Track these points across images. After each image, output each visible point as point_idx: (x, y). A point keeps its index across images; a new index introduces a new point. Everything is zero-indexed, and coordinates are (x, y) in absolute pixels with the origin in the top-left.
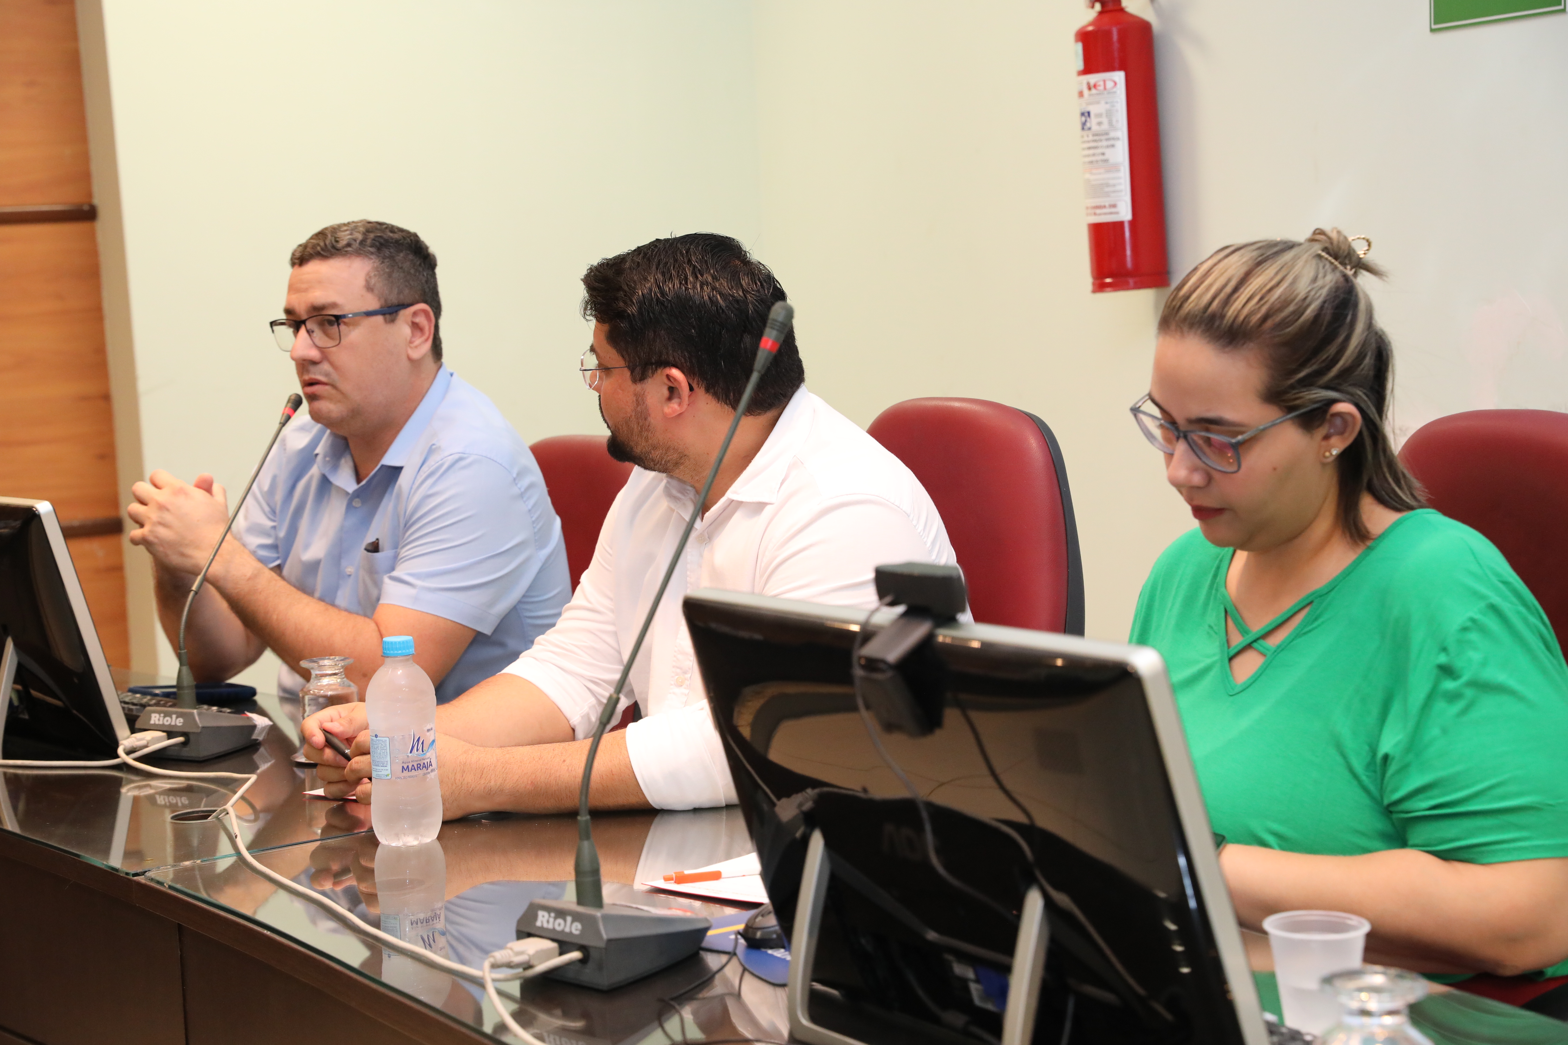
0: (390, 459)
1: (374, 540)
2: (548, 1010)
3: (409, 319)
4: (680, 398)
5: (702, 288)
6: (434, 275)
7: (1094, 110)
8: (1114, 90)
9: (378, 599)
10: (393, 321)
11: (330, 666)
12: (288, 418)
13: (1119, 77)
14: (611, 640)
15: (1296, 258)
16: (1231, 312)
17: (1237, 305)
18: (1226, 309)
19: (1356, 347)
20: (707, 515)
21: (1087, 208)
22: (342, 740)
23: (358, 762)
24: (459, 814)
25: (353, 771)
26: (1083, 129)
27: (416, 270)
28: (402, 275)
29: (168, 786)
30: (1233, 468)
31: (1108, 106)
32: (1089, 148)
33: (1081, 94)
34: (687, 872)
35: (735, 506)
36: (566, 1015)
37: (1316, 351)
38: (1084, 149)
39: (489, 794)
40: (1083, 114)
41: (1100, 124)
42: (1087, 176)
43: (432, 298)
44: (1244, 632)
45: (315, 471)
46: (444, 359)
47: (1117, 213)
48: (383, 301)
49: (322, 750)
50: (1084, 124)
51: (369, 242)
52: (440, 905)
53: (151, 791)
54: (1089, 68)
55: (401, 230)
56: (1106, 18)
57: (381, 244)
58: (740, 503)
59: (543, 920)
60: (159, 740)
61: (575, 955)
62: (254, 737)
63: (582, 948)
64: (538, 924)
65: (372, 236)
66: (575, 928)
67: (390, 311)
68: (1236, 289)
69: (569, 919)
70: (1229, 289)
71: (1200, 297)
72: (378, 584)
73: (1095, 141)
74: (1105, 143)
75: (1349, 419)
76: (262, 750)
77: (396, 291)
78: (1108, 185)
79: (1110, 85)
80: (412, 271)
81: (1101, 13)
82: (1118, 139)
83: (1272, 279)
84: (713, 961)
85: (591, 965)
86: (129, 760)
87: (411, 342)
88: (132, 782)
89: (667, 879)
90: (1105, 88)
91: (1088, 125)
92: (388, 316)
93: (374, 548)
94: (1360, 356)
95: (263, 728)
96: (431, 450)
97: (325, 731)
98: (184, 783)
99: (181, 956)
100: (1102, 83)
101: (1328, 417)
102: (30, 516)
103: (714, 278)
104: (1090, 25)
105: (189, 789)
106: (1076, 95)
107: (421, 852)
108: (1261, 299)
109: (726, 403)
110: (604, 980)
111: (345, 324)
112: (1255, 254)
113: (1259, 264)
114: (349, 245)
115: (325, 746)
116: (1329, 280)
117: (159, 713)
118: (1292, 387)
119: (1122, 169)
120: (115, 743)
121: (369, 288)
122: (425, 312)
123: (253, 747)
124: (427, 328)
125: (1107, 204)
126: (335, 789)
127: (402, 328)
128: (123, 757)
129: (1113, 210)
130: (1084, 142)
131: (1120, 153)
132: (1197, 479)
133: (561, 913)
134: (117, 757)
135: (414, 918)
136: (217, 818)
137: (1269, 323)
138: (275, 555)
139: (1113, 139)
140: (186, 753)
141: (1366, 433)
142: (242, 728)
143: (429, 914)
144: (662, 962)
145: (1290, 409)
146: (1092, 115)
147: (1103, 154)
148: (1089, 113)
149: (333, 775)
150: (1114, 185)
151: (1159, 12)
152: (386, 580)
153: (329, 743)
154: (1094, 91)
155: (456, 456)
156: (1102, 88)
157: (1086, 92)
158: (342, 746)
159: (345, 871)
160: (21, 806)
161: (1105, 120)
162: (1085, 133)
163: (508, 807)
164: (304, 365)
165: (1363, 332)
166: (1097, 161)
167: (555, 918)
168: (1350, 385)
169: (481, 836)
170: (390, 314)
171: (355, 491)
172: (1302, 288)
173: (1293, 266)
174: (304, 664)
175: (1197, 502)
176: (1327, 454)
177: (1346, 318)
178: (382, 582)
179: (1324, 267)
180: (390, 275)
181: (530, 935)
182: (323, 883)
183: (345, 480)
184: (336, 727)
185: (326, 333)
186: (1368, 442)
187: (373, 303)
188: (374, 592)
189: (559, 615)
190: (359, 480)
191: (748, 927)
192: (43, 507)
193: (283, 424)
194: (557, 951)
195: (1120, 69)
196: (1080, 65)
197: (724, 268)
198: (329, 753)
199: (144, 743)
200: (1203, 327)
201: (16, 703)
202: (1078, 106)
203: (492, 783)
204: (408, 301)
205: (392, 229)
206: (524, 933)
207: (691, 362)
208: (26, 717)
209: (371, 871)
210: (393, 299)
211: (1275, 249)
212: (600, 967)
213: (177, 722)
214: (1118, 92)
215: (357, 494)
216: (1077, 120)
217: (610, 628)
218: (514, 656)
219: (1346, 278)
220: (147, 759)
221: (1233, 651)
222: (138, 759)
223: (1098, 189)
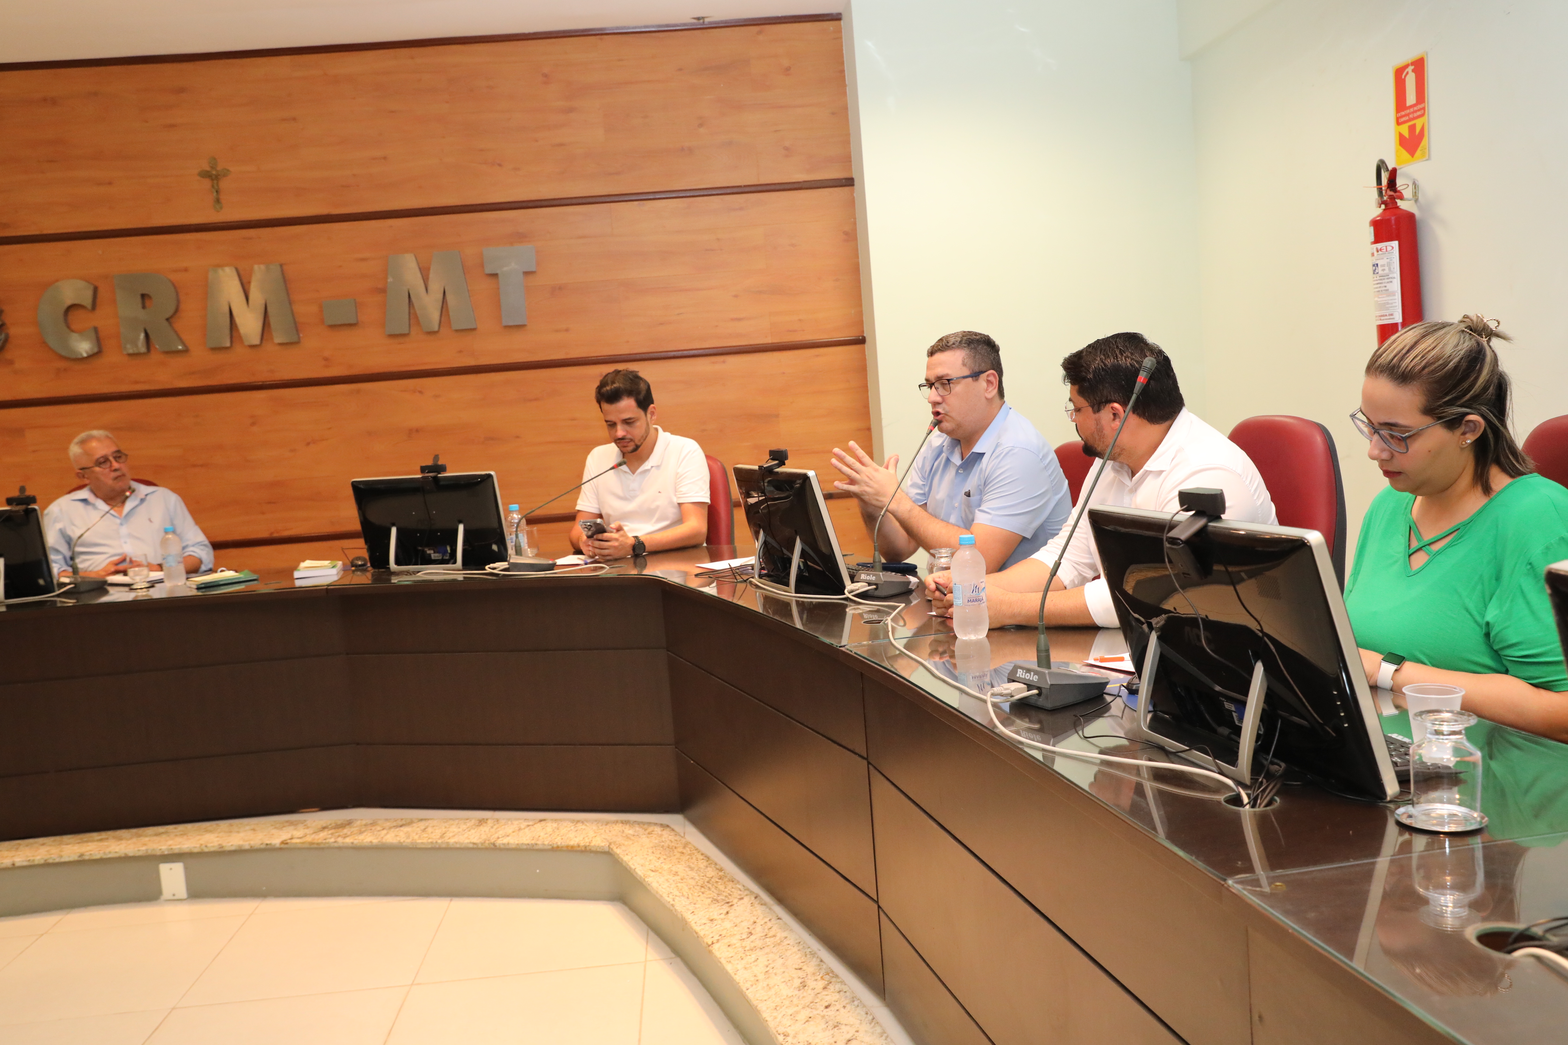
0: (977, 449)
1: (967, 490)
2: (1022, 720)
3: (985, 379)
4: (1120, 418)
5: (1125, 359)
6: (998, 355)
7: (1380, 263)
8: (1392, 251)
9: (973, 520)
10: (977, 380)
11: (945, 553)
12: (931, 431)
13: (1395, 244)
14: (1085, 542)
15: (1446, 334)
16: (1404, 364)
17: (1408, 360)
18: (1401, 362)
19: (1482, 383)
20: (1134, 478)
21: (1376, 316)
22: (944, 588)
23: (949, 596)
24: (998, 625)
25: (947, 601)
26: (1374, 273)
27: (988, 354)
28: (980, 356)
29: (869, 609)
30: (1405, 451)
31: (1388, 260)
32: (1378, 284)
33: (1373, 255)
34: (1106, 657)
35: (1148, 473)
36: (1031, 721)
37: (1455, 386)
38: (1374, 284)
39: (1014, 616)
40: (1374, 265)
41: (1383, 270)
42: (1376, 299)
43: (998, 368)
44: (1419, 540)
45: (944, 455)
46: (1005, 399)
47: (1394, 319)
48: (971, 370)
49: (934, 592)
50: (1374, 271)
51: (964, 341)
52: (987, 670)
53: (861, 611)
54: (1378, 239)
55: (980, 334)
56: (1388, 212)
57: (970, 342)
58: (1151, 472)
59: (1020, 673)
60: (864, 587)
61: (1035, 692)
62: (910, 587)
63: (1039, 688)
64: (1018, 675)
65: (965, 338)
66: (1035, 678)
67: (975, 375)
68: (1408, 351)
69: (1032, 673)
70: (1404, 351)
71: (1388, 355)
72: (973, 513)
73: (1381, 280)
74: (1386, 281)
75: (1477, 423)
76: (914, 593)
77: (977, 365)
78: (1388, 303)
79: (1389, 248)
80: (986, 354)
81: (1384, 210)
82: (1394, 278)
83: (1430, 346)
84: (1109, 699)
85: (1043, 696)
86: (850, 596)
87: (987, 390)
88: (851, 606)
89: (1096, 660)
90: (1387, 251)
91: (1377, 271)
92: (974, 378)
93: (968, 494)
94: (1485, 388)
95: (915, 583)
96: (997, 446)
97: (936, 583)
98: (876, 608)
99: (863, 688)
100: (1385, 248)
101: (1464, 422)
102: (806, 478)
103: (1132, 354)
104: (1378, 217)
105: (878, 611)
106: (1370, 255)
107: (977, 643)
108: (1422, 357)
109: (1144, 418)
110: (1049, 705)
111: (952, 383)
112: (1422, 331)
113: (1424, 336)
114: (954, 344)
115: (936, 590)
116: (1467, 344)
117: (865, 574)
118: (1440, 406)
119: (1397, 294)
120: (844, 587)
121: (964, 365)
122: (993, 374)
123: (909, 592)
124: (995, 382)
125: (1387, 314)
126: (940, 611)
127: (982, 383)
128: (847, 594)
129: (1391, 317)
130: (1375, 280)
131: (1396, 286)
132: (1385, 455)
133: (1028, 671)
134: (844, 594)
135: (973, 675)
136: (884, 623)
137: (1426, 370)
138: (924, 499)
139: (1391, 278)
140: (877, 593)
141: (1489, 431)
142: (904, 582)
143: (981, 674)
144: (1080, 698)
145: (1440, 418)
146: (1379, 265)
147: (1386, 287)
148: (1377, 264)
149: (939, 604)
150: (1392, 304)
151: (1420, 208)
152: (977, 511)
153: (938, 589)
154: (1380, 252)
155: (1010, 448)
156: (1385, 250)
157: (1376, 253)
158: (943, 590)
159: (944, 652)
160: (805, 616)
161: (1386, 268)
162: (1375, 275)
163: (1024, 623)
164: (935, 404)
165: (1487, 374)
166: (1382, 291)
167: (1026, 673)
168: (1478, 404)
169: (1010, 637)
170: (975, 377)
171: (961, 465)
172: (1448, 350)
173: (1444, 338)
174: (932, 551)
175: (1384, 469)
176: (1464, 443)
177: (1476, 366)
178: (975, 513)
179: (1464, 338)
180: (974, 357)
181: (1014, 681)
182: (935, 657)
183: (957, 460)
184: (941, 581)
185: (944, 388)
186: (1491, 436)
187: (966, 372)
188: (970, 517)
189: (1061, 529)
190: (962, 460)
191: (1129, 683)
192: (811, 474)
193: (928, 434)
194: (1026, 690)
195: (1396, 240)
196: (1372, 239)
197: (1136, 348)
198: (937, 593)
199: (857, 588)
200: (1388, 372)
201: (802, 567)
202: (1370, 261)
203: (1015, 611)
204: (985, 370)
205: (976, 334)
206: (1011, 680)
207: (1124, 399)
208: (807, 575)
209: (954, 651)
210: (977, 369)
211: (1436, 328)
212: (1047, 698)
213: (872, 578)
214: (1394, 252)
215: (961, 467)
216: (1370, 269)
217: (1085, 536)
218: (1037, 550)
219: (1478, 343)
220: (857, 596)
221: (1411, 551)
222: (855, 596)
223: (1382, 306)
